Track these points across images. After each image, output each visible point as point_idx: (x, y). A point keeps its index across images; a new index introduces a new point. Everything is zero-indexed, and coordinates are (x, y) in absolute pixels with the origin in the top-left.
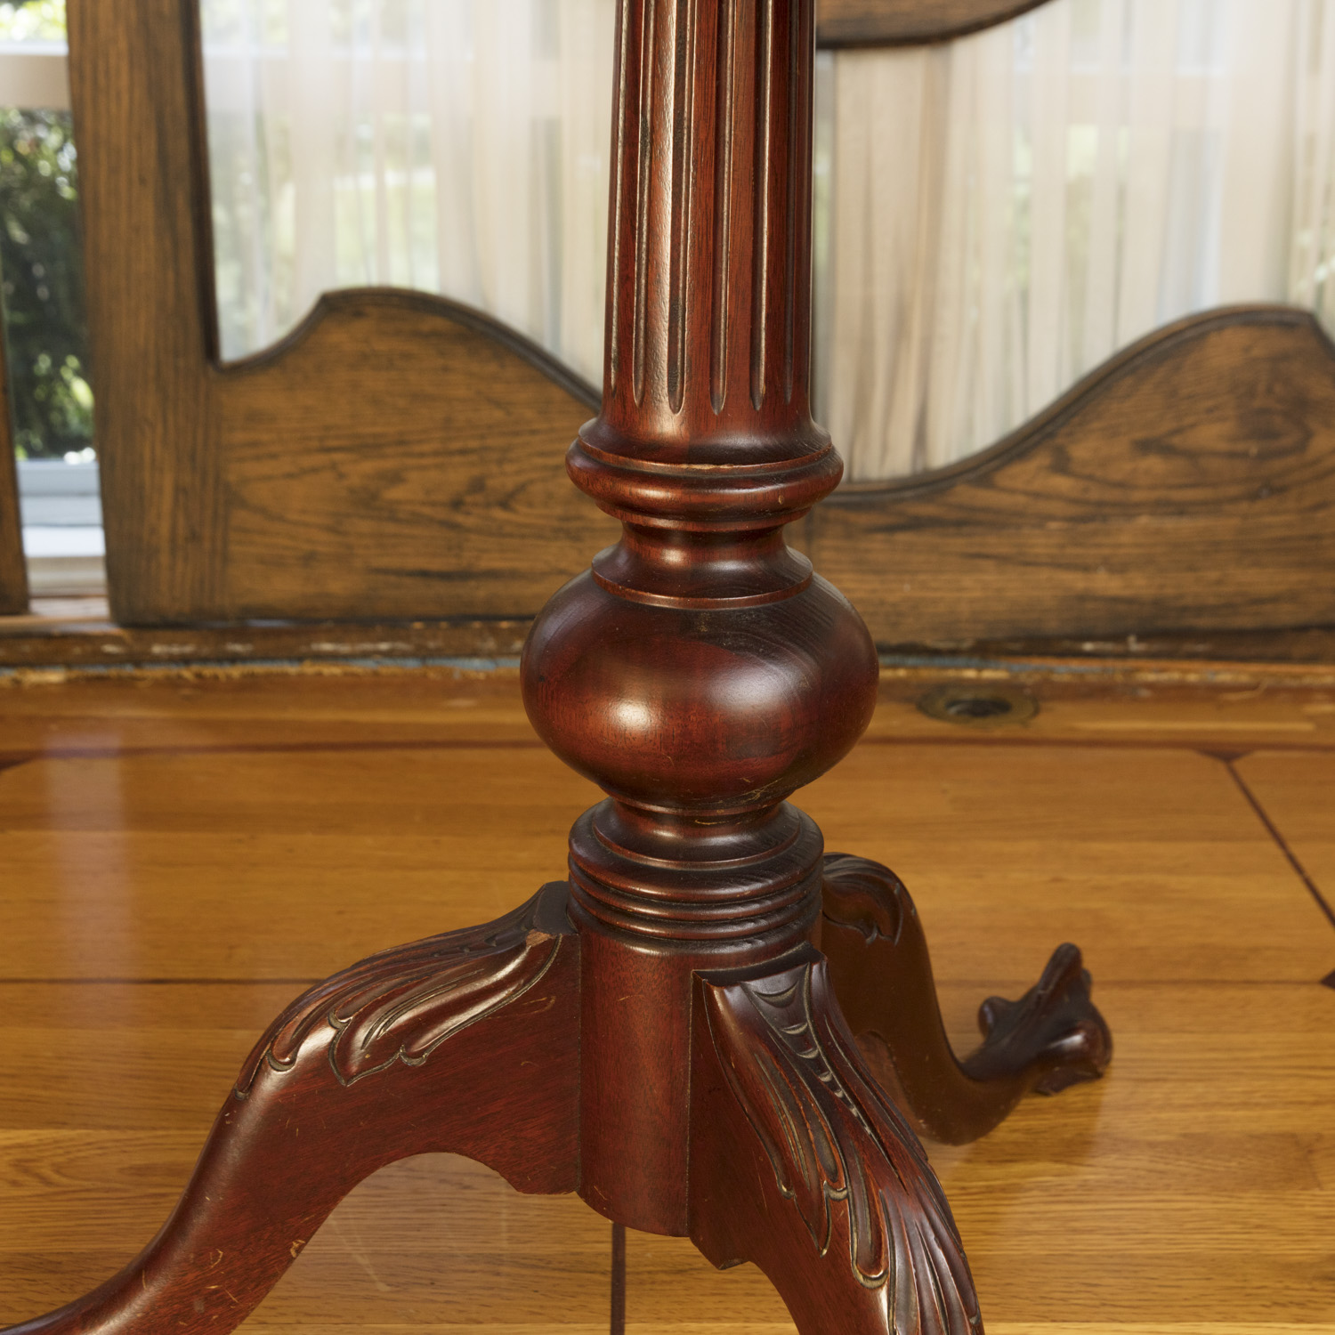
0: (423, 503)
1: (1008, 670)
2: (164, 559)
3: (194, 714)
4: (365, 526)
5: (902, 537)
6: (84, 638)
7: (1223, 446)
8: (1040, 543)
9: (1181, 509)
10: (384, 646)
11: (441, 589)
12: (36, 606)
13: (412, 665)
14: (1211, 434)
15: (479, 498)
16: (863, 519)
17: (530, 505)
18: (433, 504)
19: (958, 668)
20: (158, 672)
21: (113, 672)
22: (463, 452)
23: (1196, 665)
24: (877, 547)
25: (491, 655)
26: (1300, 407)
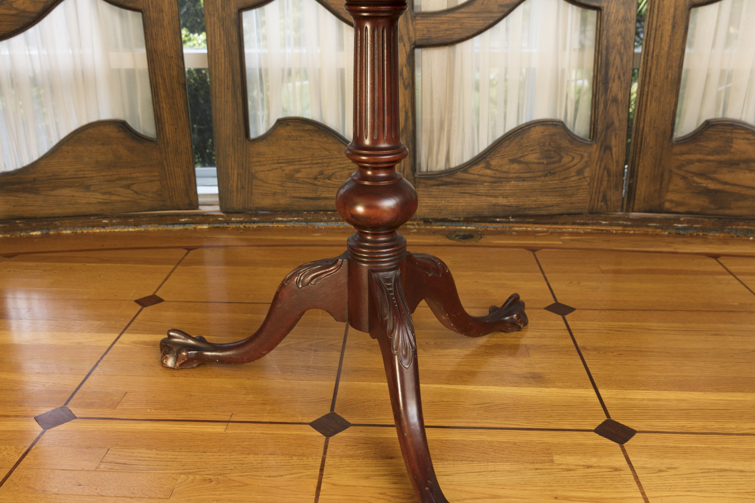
0: (306, 178)
1: (475, 227)
2: (235, 194)
3: (243, 237)
4: (290, 184)
5: (441, 187)
6: (213, 216)
7: (536, 161)
8: (482, 189)
9: (524, 179)
10: (296, 219)
11: (311, 202)
12: (200, 207)
13: (304, 224)
14: (532, 157)
15: (322, 177)
16: (431, 182)
17: (336, 178)
18: (309, 178)
19: (460, 226)
20: (234, 226)
21: (221, 225)
22: (317, 164)
23: (530, 225)
24: (435, 191)
25: (325, 221)
26: (559, 149)
